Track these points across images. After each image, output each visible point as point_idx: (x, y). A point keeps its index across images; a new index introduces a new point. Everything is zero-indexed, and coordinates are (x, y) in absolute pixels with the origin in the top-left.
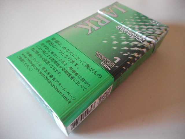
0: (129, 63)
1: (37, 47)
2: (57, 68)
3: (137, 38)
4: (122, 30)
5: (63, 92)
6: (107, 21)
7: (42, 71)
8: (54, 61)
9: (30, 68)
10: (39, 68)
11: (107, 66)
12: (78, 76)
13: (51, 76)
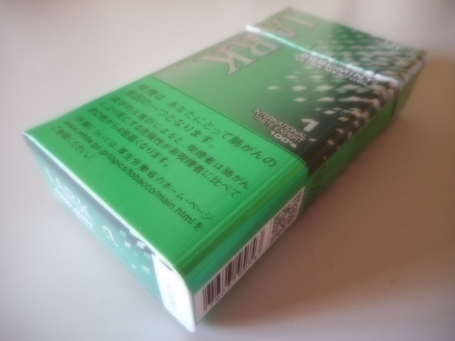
0: (341, 131)
1: (102, 105)
2: (159, 149)
3: (352, 76)
4: (311, 62)
5: (178, 203)
6: (272, 47)
7: (120, 158)
8: (147, 134)
9: (87, 152)
10: (110, 150)
11: (285, 140)
12: (213, 164)
13: (144, 168)
